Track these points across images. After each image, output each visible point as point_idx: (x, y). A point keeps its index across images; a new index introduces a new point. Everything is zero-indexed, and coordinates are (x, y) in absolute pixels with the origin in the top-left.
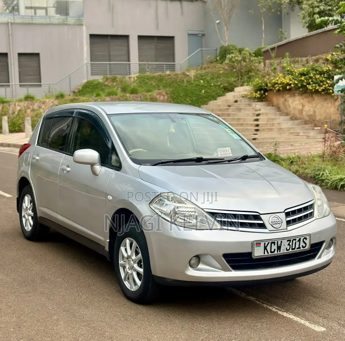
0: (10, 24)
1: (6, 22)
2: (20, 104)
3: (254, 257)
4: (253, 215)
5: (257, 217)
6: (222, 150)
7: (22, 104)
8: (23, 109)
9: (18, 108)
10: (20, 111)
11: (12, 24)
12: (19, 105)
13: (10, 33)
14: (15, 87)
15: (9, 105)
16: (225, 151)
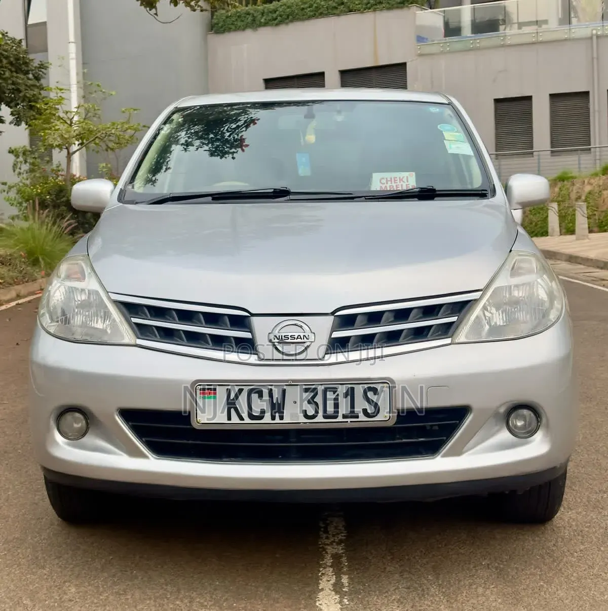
0: (595, 38)
1: (589, 35)
2: (592, 181)
3: (196, 425)
4: (230, 316)
5: (240, 322)
6: (389, 179)
7: (595, 181)
8: (597, 190)
9: (588, 188)
10: (590, 193)
11: (598, 37)
12: (589, 184)
13: (595, 55)
14: (600, 152)
15: (573, 184)
16: (395, 180)
